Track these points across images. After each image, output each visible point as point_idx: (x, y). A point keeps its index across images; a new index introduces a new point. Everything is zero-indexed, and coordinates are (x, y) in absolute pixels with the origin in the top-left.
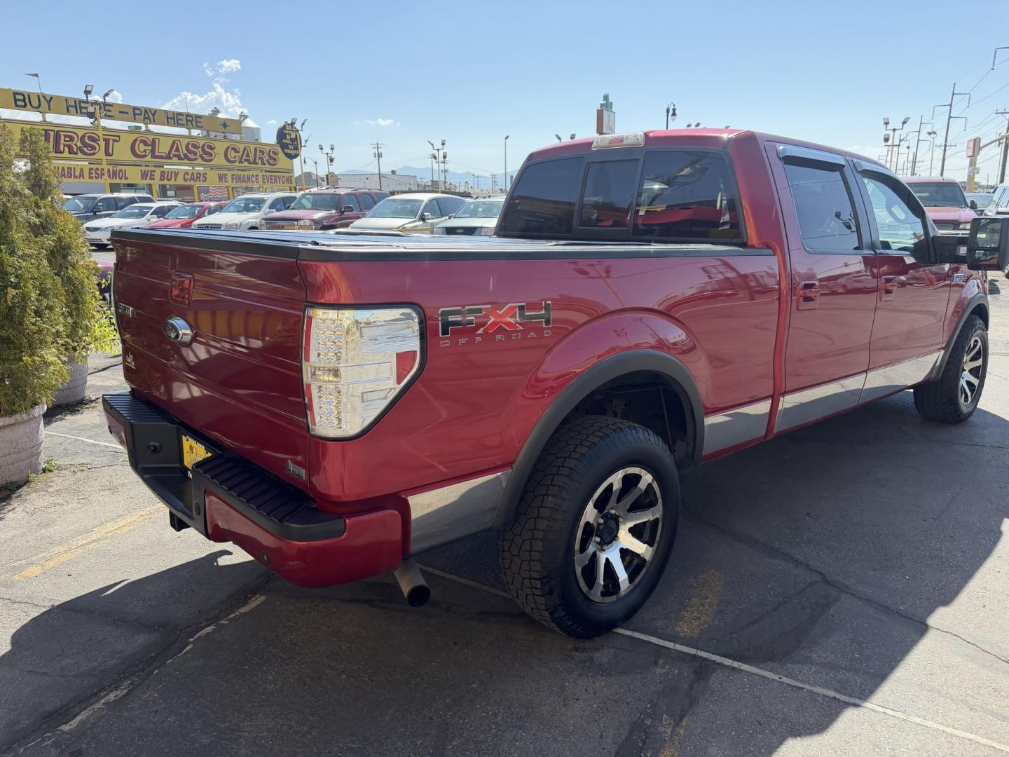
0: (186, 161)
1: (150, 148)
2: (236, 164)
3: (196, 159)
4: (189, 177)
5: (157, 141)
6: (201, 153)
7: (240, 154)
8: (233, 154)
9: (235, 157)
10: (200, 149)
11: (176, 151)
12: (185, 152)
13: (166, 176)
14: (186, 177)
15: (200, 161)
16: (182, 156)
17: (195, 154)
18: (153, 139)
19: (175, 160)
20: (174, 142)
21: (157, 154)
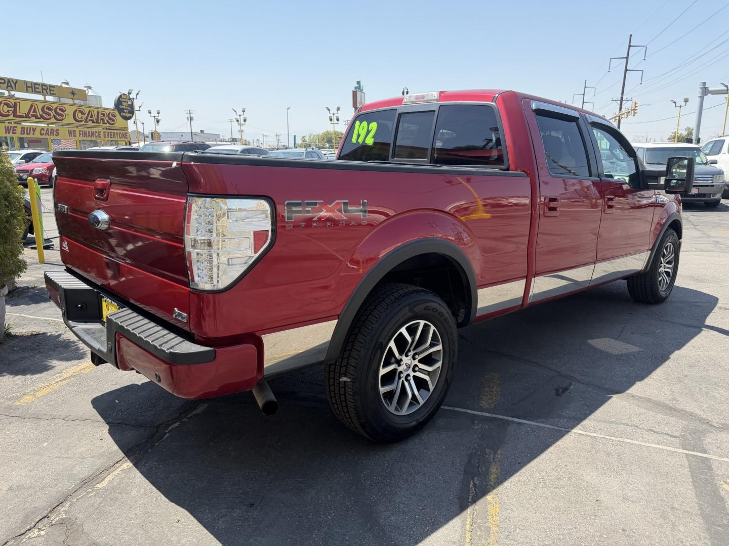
0: (42, 120)
1: (12, 109)
2: (83, 123)
3: (50, 119)
4: (45, 132)
5: (18, 104)
6: (54, 114)
7: (86, 116)
8: (80, 115)
9: (81, 118)
10: (53, 111)
11: (34, 112)
12: (41, 113)
13: (25, 131)
14: (42, 132)
15: (53, 120)
16: (39, 116)
17: (49, 115)
18: (15, 103)
19: (33, 119)
20: (32, 106)
21: (18, 114)
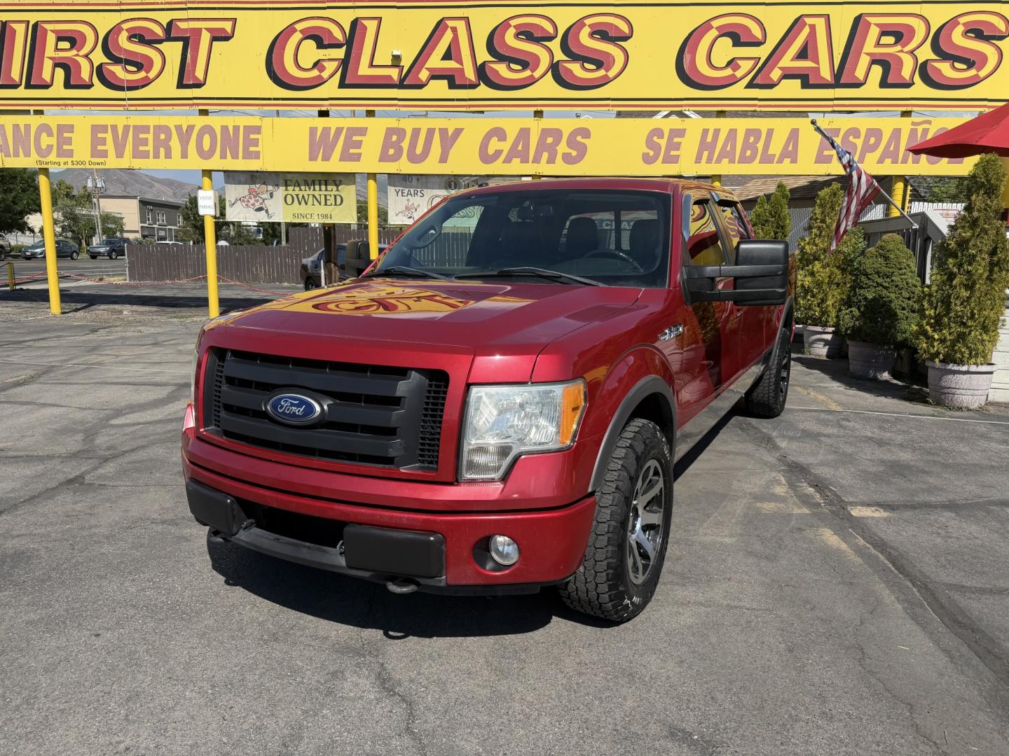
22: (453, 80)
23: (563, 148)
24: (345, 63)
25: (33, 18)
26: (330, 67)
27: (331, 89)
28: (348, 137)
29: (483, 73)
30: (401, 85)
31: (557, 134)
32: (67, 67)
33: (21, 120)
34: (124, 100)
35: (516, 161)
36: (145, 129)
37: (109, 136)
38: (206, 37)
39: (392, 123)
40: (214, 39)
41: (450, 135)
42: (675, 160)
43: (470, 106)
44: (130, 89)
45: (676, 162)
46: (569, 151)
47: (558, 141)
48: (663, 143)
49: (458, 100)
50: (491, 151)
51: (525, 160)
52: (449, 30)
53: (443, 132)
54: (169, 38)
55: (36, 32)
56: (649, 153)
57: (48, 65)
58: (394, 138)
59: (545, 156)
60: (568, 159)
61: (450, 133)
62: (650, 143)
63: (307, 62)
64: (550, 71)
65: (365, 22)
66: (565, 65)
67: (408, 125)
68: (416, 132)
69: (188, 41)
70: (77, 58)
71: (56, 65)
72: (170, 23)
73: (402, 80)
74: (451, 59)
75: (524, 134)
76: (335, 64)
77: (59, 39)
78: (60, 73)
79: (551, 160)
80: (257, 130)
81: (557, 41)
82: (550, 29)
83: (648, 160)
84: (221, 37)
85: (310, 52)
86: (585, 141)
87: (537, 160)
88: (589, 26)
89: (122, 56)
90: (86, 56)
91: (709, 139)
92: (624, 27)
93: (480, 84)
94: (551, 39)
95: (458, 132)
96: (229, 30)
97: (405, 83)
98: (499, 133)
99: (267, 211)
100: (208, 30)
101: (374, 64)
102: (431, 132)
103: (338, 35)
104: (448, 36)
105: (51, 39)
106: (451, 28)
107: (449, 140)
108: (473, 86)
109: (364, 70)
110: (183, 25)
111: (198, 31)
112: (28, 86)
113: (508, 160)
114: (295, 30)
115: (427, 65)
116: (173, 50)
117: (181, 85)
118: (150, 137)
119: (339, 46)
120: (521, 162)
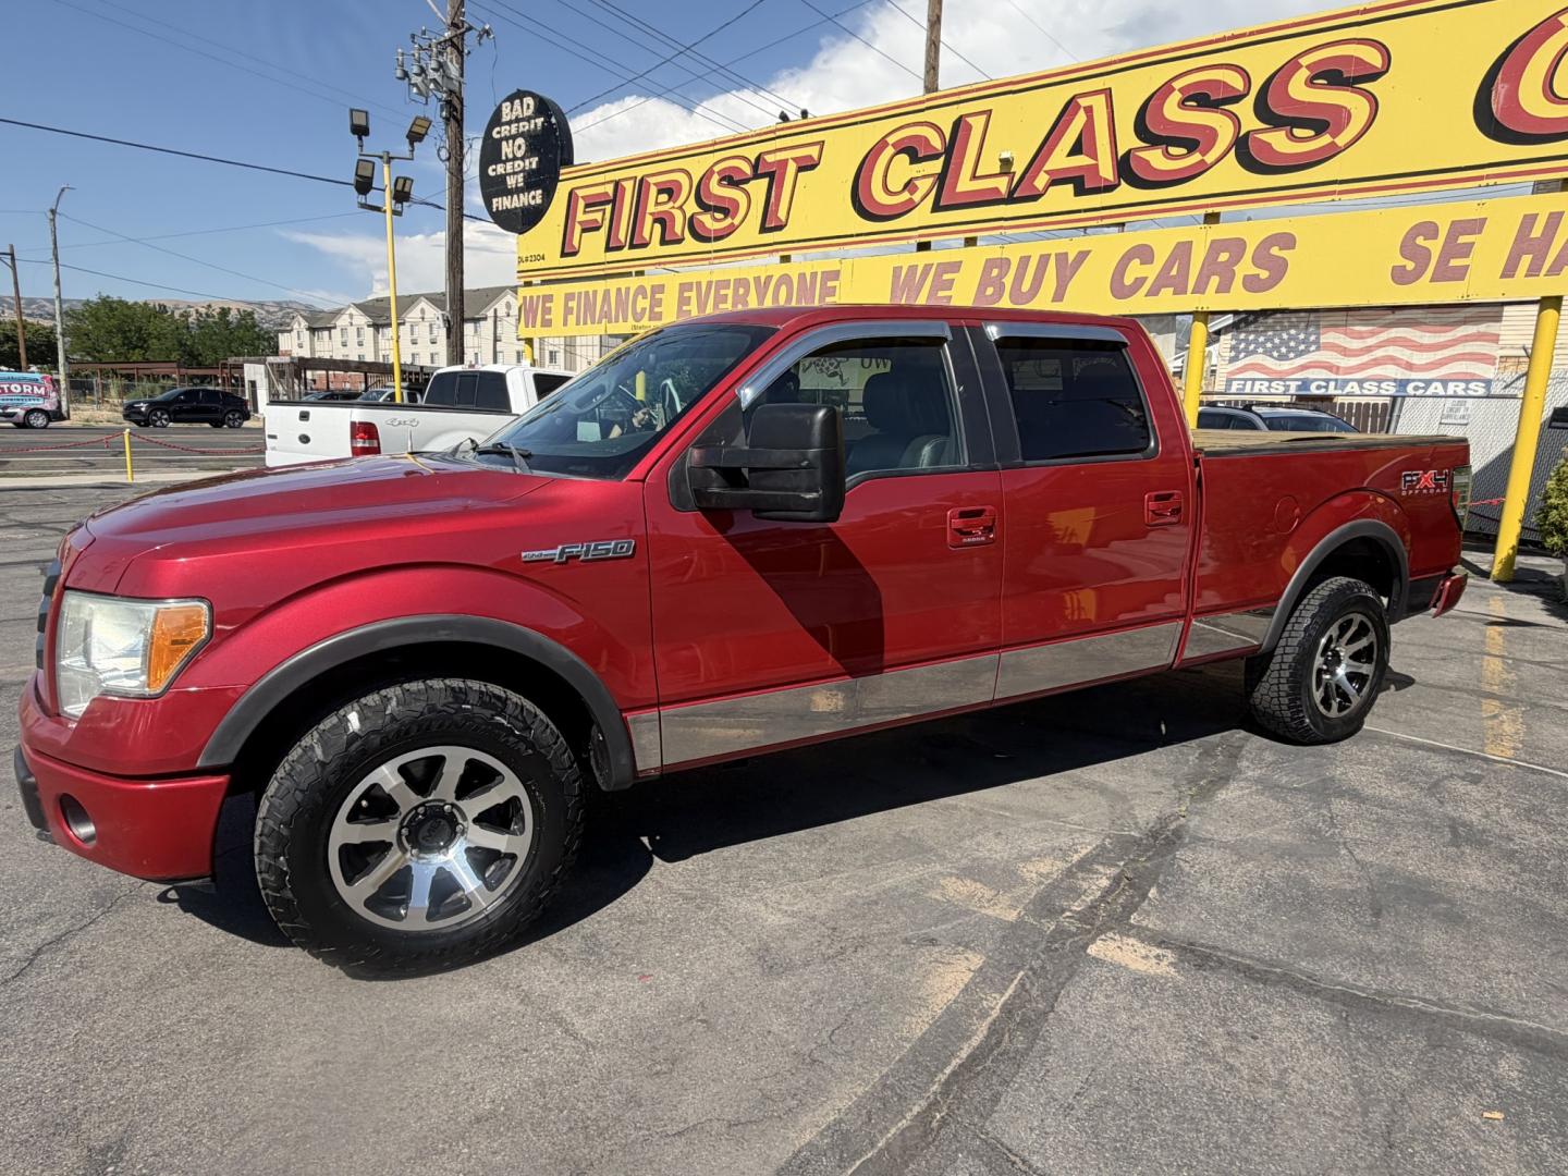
22: (1081, 184)
23: (1245, 267)
24: (941, 179)
25: (639, 172)
26: (924, 185)
27: (922, 215)
28: (938, 275)
29: (1126, 169)
30: (1011, 199)
31: (1237, 247)
32: (662, 221)
33: (622, 283)
34: (709, 252)
35: (1167, 292)
36: (725, 284)
37: (693, 294)
38: (792, 167)
39: (995, 252)
40: (801, 169)
41: (1070, 262)
42: (1460, 274)
43: (1102, 218)
44: (718, 239)
45: (1462, 278)
46: (1254, 271)
47: (1237, 257)
48: (1435, 247)
49: (1086, 211)
50: (1128, 280)
51: (1180, 290)
52: (1082, 110)
53: (1062, 258)
54: (756, 176)
55: (642, 185)
56: (1405, 266)
57: (649, 220)
58: (995, 272)
59: (1215, 281)
60: (1252, 284)
61: (1071, 258)
62: (1408, 248)
63: (896, 183)
64: (1234, 149)
65: (970, 120)
66: (1258, 136)
67: (1014, 253)
68: (1025, 261)
69: (773, 176)
70: (672, 211)
71: (655, 221)
72: (758, 159)
73: (1011, 192)
74: (1081, 153)
75: (1183, 251)
76: (931, 180)
77: (660, 192)
78: (658, 227)
79: (1224, 288)
80: (835, 275)
81: (1249, 101)
82: (1237, 82)
83: (1401, 276)
84: (807, 165)
85: (902, 169)
86: (1284, 254)
87: (1200, 288)
88: (1308, 67)
89: (711, 203)
90: (681, 208)
91: (1537, 232)
92: (1373, 58)
93: (1119, 184)
94: (1237, 98)
95: (1083, 255)
96: (816, 157)
97: (1015, 196)
98: (1144, 253)
99: (841, 377)
100: (795, 159)
101: (977, 175)
102: (1044, 259)
103: (937, 143)
104: (1080, 120)
105: (653, 191)
106: (1084, 108)
107: (1068, 268)
108: (1110, 188)
109: (965, 184)
110: (770, 158)
111: (784, 163)
112: (632, 246)
113: (1153, 292)
114: (887, 144)
115: (1048, 167)
116: (758, 188)
117: (764, 229)
118: (730, 292)
119: (936, 157)
120: (1175, 293)
